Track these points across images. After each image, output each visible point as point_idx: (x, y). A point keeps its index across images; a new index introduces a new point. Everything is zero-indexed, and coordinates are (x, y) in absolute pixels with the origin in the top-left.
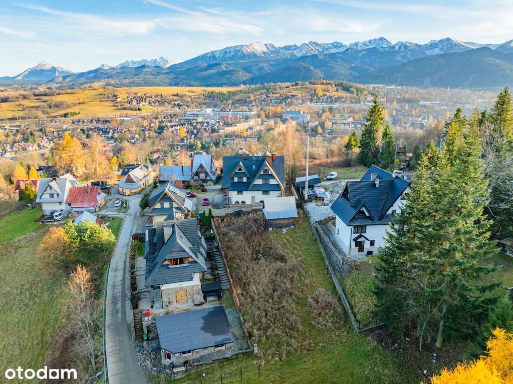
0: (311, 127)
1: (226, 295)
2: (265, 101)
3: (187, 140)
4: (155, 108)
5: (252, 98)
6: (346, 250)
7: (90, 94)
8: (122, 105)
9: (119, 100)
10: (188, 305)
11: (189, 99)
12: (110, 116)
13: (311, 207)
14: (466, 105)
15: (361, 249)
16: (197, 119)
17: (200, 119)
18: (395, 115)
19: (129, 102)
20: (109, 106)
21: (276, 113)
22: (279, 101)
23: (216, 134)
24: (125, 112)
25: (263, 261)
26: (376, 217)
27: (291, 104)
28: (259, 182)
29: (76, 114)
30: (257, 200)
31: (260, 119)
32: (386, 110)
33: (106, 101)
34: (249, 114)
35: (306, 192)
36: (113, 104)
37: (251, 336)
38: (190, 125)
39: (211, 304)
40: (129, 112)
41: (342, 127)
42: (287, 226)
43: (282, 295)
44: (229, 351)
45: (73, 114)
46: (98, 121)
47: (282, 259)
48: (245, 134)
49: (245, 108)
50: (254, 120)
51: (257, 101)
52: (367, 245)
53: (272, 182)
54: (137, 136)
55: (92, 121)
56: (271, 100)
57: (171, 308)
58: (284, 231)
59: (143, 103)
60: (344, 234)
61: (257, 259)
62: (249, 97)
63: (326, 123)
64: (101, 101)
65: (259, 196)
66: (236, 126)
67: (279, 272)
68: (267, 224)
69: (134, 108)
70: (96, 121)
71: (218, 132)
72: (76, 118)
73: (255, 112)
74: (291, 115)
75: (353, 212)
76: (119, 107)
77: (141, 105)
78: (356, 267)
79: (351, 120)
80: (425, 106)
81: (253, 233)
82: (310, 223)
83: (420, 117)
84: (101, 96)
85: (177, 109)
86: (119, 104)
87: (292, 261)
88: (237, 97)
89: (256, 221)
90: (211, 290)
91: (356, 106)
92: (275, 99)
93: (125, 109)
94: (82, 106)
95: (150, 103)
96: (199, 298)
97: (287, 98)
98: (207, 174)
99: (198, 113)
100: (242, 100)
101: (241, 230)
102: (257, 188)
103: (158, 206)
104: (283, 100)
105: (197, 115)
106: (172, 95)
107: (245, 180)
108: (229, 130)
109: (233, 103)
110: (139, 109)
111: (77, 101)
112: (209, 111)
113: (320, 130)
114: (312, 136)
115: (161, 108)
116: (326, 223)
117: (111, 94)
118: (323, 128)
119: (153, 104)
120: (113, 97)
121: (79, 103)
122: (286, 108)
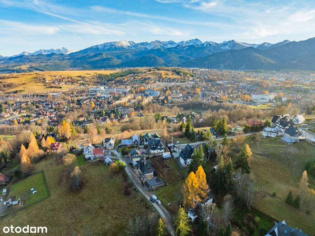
0: (161, 100)
1: (158, 176)
2: (133, 81)
3: (96, 109)
4: (70, 86)
5: (126, 80)
6: (183, 164)
7: (28, 78)
8: (49, 85)
9: (47, 81)
10: (151, 178)
11: (88, 80)
12: (44, 92)
13: (173, 154)
14: (240, 83)
15: (186, 164)
16: (97, 95)
17: (99, 95)
18: (203, 90)
19: (54, 83)
20: (41, 85)
21: (141, 90)
22: (141, 81)
23: (111, 105)
24: (53, 89)
25: (164, 168)
26: (189, 157)
27: (148, 83)
28: (159, 147)
29: (22, 91)
30: (158, 152)
31: (133, 95)
32: (199, 89)
33: (39, 82)
34: (125, 90)
35: (172, 150)
36: (44, 84)
37: (166, 182)
38: (95, 99)
39: (156, 178)
40: (55, 89)
41: (177, 100)
42: (168, 159)
43: (170, 174)
44: (163, 185)
45: (21, 91)
46: (37, 95)
47: (169, 167)
48: (127, 104)
49: (123, 87)
50: (130, 95)
51: (129, 81)
52: (187, 163)
53: (162, 147)
54: (66, 107)
55: (34, 95)
56: (137, 81)
57: (148, 179)
58: (168, 161)
59: (62, 83)
60: (182, 161)
61: (163, 168)
62: (124, 79)
63: (168, 97)
64: (36, 82)
65: (159, 151)
66: (121, 100)
67: (169, 170)
68: (163, 159)
69: (57, 87)
70: (36, 96)
71: (112, 104)
72: (23, 93)
73: (129, 90)
74: (149, 92)
75: (184, 156)
76: (48, 86)
77: (61, 85)
78: (185, 168)
79: (181, 95)
80: (219, 84)
81: (161, 162)
82: (174, 158)
83: (216, 92)
84: (35, 79)
85: (82, 86)
86: (48, 84)
87: (171, 168)
88: (117, 79)
89: (161, 158)
90: (155, 175)
91: (183, 85)
92: (139, 80)
93: (52, 87)
94: (25, 86)
95: (65, 83)
96: (153, 176)
97: (146, 79)
98: (138, 142)
99: (96, 89)
100: (120, 81)
101: (157, 161)
102: (158, 149)
103: (135, 156)
104: (143, 80)
105: (96, 91)
106: (77, 77)
107: (155, 146)
108: (118, 102)
109: (115, 83)
110: (60, 88)
111: (21, 83)
112: (102, 88)
113: (166, 102)
114: (162, 105)
115: (73, 87)
116: (178, 158)
117: (42, 78)
118: (167, 100)
119: (68, 84)
120: (43, 80)
121: (23, 84)
122: (145, 86)
